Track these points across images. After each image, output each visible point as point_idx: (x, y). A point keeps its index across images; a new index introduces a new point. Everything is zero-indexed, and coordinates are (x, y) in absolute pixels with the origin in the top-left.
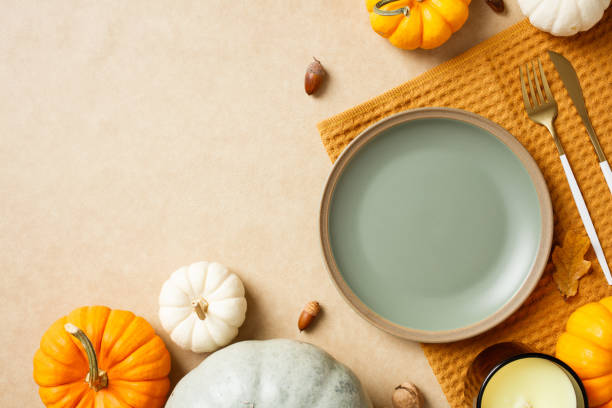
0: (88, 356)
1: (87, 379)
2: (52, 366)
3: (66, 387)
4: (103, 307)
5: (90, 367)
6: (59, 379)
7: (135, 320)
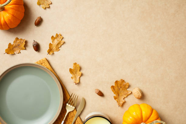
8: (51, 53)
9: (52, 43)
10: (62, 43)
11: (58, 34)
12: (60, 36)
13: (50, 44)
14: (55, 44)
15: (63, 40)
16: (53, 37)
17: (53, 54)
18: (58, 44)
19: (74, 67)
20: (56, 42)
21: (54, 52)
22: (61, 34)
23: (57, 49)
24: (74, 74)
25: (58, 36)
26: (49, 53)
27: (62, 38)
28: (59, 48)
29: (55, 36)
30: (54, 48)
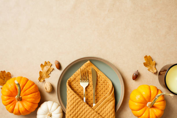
0: (18, 91)
1: (16, 97)
2: (7, 90)
3: (9, 97)
4: (27, 78)
5: (18, 94)
6: (8, 95)
7: (35, 85)
8: (42, 80)
9: (42, 71)
10: (51, 70)
11: (47, 62)
12: (49, 64)
13: (40, 72)
14: (45, 71)
15: (51, 67)
16: (42, 65)
17: (44, 81)
18: (48, 71)
19: (146, 60)
20: (46, 69)
21: (45, 79)
22: (50, 61)
23: (47, 76)
24: (148, 66)
25: (47, 63)
26: (40, 81)
27: (50, 65)
28: (49, 75)
29: (44, 64)
30: (44, 75)
